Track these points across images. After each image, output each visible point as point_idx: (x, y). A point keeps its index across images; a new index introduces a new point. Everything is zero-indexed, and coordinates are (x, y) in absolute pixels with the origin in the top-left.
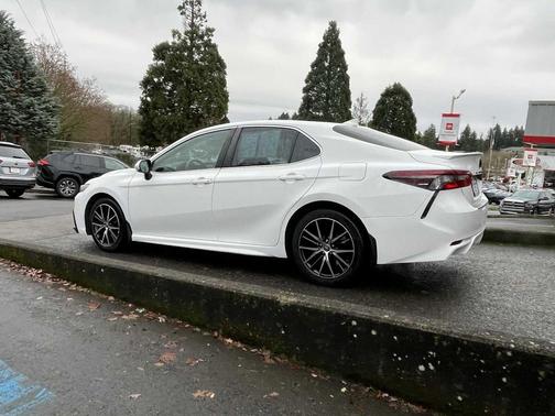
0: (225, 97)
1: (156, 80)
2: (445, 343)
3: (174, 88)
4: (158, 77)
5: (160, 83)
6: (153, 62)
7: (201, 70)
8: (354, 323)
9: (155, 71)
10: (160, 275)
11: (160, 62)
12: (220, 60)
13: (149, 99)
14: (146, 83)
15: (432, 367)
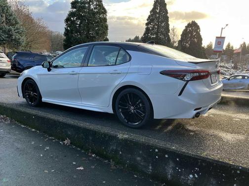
0: (106, 27)
1: (72, 19)
2: (204, 164)
3: (81, 23)
4: (73, 17)
5: (74, 21)
6: (71, 10)
7: (94, 14)
8: (157, 150)
9: (72, 14)
10: (61, 121)
11: (74, 10)
12: (104, 9)
13: (69, 28)
14: (67, 20)
15: (196, 176)
